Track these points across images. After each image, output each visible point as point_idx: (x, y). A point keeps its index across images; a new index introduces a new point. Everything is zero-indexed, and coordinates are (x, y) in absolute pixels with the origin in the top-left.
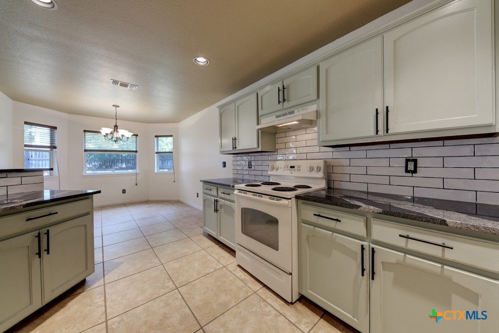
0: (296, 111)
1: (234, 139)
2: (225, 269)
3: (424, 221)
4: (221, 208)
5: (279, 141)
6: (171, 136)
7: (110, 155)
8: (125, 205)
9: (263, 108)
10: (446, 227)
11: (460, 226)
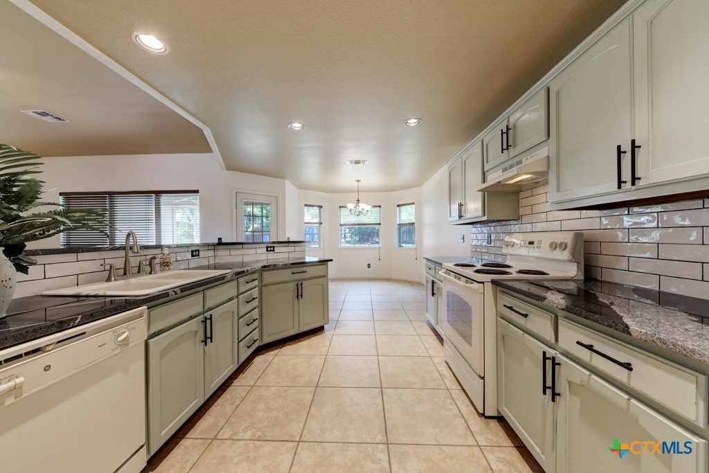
0: (524, 160)
1: (461, 205)
2: (429, 359)
3: (607, 326)
4: (438, 291)
5: (523, 202)
6: (414, 203)
7: (367, 228)
8: (369, 279)
9: (489, 160)
10: (629, 336)
11: (644, 337)
